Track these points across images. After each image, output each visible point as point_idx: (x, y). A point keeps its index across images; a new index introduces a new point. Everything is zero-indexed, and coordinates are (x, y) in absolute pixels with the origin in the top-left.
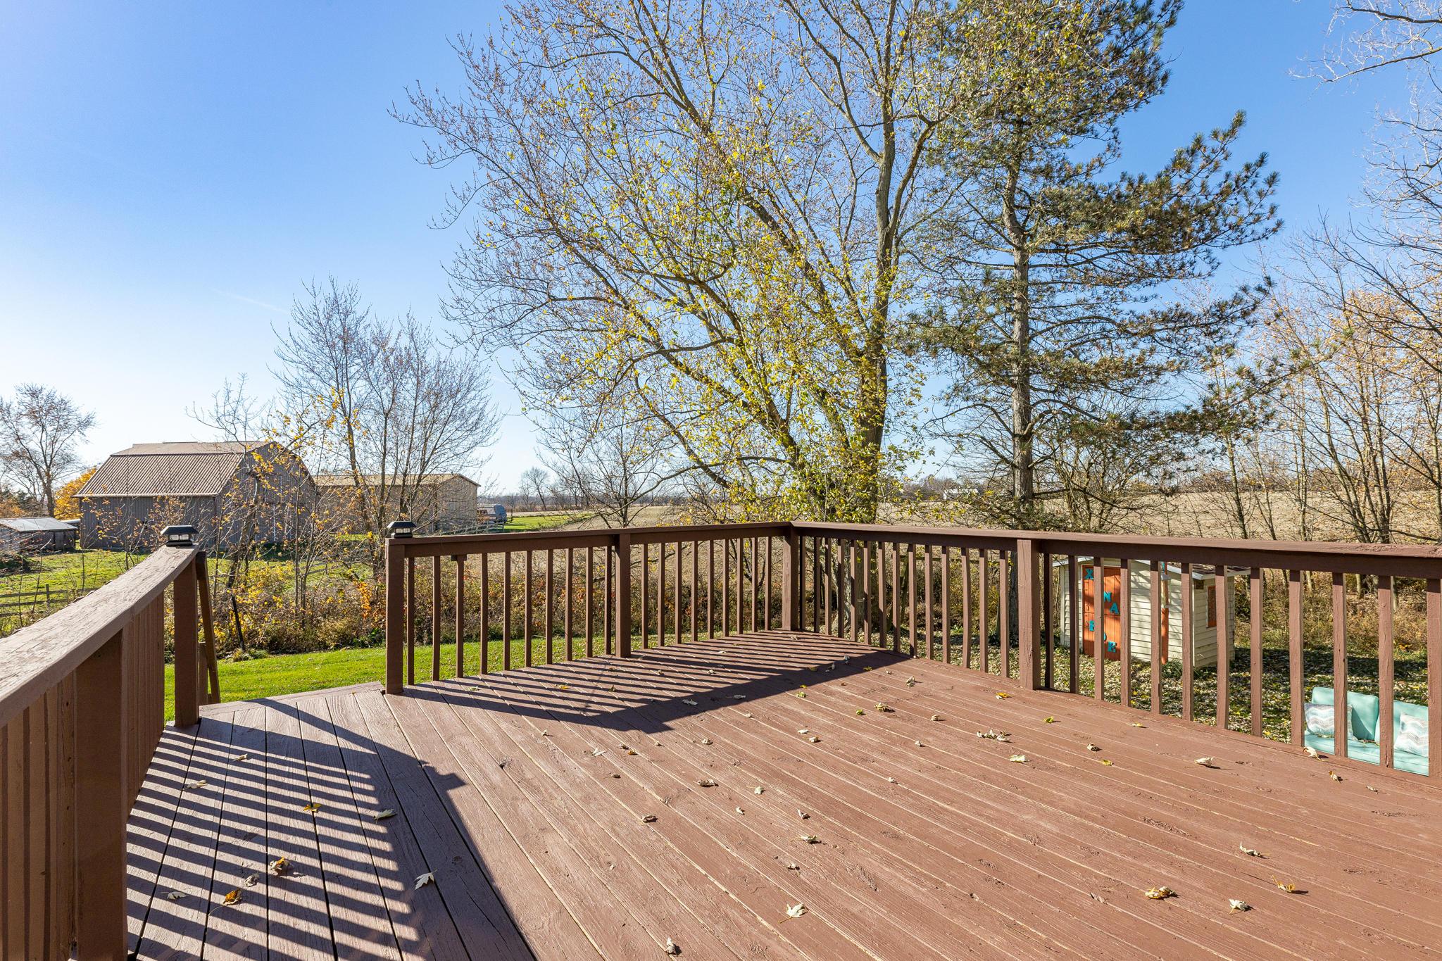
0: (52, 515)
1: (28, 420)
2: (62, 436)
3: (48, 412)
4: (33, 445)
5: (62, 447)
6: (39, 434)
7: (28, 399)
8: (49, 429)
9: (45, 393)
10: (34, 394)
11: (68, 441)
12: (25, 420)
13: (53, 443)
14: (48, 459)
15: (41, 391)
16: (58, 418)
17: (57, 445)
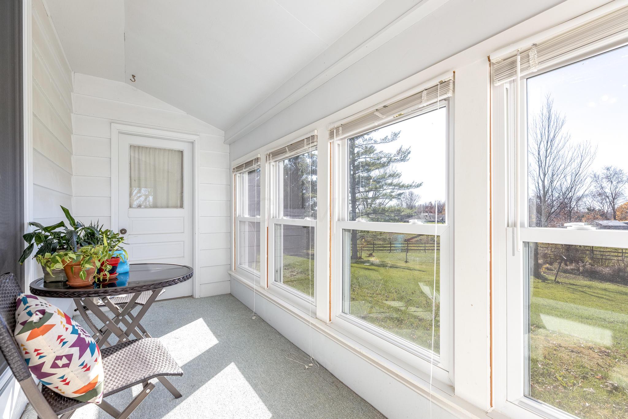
0: (615, 219)
1: (605, 180)
2: (620, 185)
3: (614, 176)
4: (608, 191)
5: (620, 190)
6: (610, 185)
7: (605, 171)
8: (614, 183)
9: (612, 168)
10: (608, 169)
11: (623, 188)
12: (604, 180)
13: (616, 188)
14: (614, 195)
15: (611, 168)
16: (618, 178)
17: (617, 190)
